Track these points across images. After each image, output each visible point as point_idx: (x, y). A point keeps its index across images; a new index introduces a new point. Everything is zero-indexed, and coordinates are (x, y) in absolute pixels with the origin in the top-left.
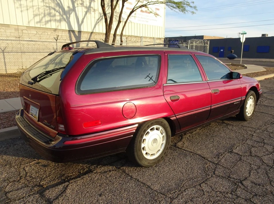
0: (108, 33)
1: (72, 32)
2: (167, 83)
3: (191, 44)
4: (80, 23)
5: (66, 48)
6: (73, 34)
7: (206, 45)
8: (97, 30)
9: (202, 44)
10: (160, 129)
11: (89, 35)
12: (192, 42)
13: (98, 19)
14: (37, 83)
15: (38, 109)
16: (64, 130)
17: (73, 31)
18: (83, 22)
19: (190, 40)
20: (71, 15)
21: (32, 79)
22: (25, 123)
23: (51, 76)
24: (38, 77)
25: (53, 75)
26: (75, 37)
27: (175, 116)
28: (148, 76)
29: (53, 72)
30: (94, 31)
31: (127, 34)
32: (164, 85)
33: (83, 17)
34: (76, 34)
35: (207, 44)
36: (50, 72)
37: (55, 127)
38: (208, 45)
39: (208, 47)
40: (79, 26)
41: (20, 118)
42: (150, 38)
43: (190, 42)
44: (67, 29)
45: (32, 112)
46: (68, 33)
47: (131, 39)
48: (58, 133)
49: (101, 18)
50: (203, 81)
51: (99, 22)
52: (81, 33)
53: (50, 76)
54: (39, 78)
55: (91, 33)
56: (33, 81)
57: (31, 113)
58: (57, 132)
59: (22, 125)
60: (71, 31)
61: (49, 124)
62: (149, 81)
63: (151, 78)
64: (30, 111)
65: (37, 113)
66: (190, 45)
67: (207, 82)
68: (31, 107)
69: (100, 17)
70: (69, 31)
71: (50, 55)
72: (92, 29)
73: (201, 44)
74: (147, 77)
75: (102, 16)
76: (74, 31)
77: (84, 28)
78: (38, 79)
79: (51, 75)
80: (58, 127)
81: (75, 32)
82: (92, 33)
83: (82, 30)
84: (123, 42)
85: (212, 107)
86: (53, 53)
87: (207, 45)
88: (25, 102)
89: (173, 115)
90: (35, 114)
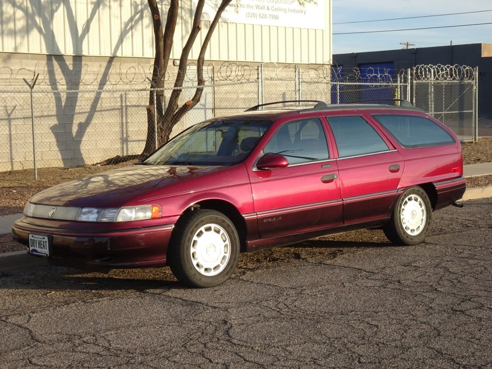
0: (163, 61)
1: (56, 60)
3: (414, 82)
4: (80, 32)
6: (59, 64)
7: (466, 81)
8: (126, 51)
9: (454, 79)
11: (105, 64)
12: (417, 73)
13: (131, 19)
17: (60, 58)
18: (87, 29)
19: (412, 70)
20: (56, 14)
26: (63, 72)
30: (119, 54)
31: (215, 57)
33: (89, 17)
34: (66, 64)
35: (471, 77)
38: (474, 82)
39: (476, 88)
40: (78, 41)
42: (286, 66)
43: (412, 75)
44: (45, 52)
46: (44, 62)
47: (228, 74)
49: (138, 16)
51: (132, 28)
52: (81, 60)
55: (108, 59)
60: (54, 57)
66: (412, 83)
69: (136, 13)
70: (49, 57)
72: (113, 48)
73: (449, 80)
75: (142, 11)
76: (62, 56)
77: (90, 48)
81: (64, 60)
82: (111, 59)
83: (84, 53)
84: (206, 83)
87: (470, 81)
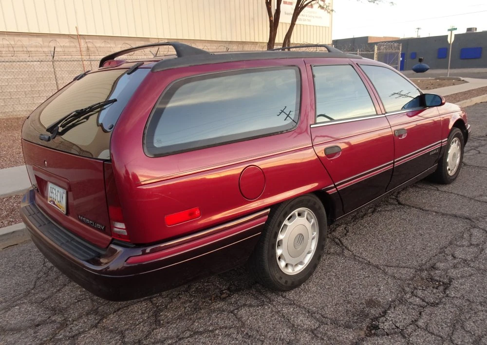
2: (318, 121)
5: (110, 63)
10: (306, 213)
14: (58, 138)
15: (65, 191)
16: (126, 234)
21: (48, 130)
22: (39, 217)
23: (87, 120)
24: (59, 125)
25: (91, 117)
27: (335, 186)
28: (282, 111)
29: (92, 111)
32: (312, 126)
36: (85, 111)
37: (104, 228)
41: (29, 208)
45: (53, 196)
48: (113, 239)
50: (377, 114)
53: (85, 120)
54: (63, 126)
56: (49, 134)
57: (50, 197)
58: (110, 238)
59: (35, 222)
61: (91, 222)
62: (285, 120)
63: (288, 116)
64: (50, 194)
65: (62, 198)
67: (384, 116)
68: (50, 185)
71: (78, 80)
74: (281, 113)
78: (61, 129)
79: (87, 118)
80: (111, 227)
85: (396, 164)
86: (85, 74)
88: (36, 176)
89: (331, 184)
90: (59, 200)
